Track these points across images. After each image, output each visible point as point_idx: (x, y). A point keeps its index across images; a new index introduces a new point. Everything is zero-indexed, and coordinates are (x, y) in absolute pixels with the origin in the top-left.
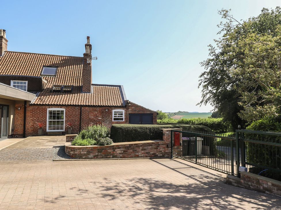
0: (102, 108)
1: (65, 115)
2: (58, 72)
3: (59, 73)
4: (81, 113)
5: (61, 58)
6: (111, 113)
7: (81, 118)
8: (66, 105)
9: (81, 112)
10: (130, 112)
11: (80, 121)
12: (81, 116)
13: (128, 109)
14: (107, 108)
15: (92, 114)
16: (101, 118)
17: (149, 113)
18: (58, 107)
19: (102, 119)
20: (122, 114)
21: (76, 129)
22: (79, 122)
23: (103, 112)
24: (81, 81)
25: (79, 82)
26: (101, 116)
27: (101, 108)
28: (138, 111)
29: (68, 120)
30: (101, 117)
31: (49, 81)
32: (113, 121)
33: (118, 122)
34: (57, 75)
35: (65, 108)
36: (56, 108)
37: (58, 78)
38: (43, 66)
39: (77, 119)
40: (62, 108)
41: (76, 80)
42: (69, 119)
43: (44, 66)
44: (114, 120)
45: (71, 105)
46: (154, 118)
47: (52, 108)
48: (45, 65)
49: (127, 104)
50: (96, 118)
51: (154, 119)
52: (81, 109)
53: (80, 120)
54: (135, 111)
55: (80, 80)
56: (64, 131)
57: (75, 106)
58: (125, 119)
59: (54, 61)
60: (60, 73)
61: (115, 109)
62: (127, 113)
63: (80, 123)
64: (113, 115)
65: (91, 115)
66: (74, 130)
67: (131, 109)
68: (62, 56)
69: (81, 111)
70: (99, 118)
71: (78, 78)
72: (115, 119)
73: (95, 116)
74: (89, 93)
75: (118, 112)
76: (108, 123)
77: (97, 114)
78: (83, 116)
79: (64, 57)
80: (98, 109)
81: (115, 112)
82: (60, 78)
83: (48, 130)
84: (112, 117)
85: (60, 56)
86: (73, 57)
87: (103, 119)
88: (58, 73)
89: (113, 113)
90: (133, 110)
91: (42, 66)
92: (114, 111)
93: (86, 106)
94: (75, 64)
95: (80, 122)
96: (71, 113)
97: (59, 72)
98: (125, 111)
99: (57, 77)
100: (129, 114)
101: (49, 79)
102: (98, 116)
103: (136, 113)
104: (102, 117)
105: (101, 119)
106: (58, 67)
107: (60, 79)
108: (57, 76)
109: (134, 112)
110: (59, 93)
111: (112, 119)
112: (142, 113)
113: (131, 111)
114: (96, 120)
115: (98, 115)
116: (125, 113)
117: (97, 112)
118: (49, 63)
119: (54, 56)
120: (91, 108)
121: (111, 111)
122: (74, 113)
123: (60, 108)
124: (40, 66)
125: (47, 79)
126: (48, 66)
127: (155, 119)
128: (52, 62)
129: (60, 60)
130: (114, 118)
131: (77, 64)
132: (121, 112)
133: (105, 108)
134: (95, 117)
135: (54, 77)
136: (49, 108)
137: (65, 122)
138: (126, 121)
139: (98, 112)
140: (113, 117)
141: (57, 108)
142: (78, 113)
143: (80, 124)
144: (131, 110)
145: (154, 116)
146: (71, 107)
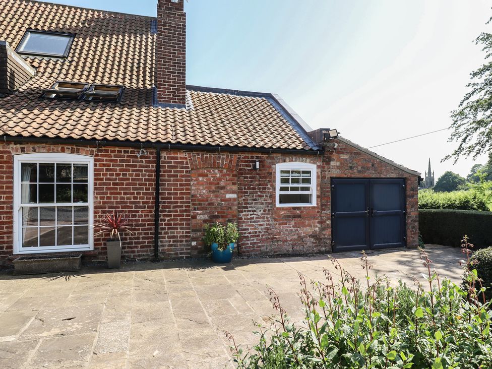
0: (237, 156)
1: (95, 184)
2: (73, 47)
3: (78, 51)
4: (158, 175)
5: (84, 14)
6: (271, 175)
7: (158, 194)
8: (95, 139)
9: (158, 171)
10: (335, 173)
11: (157, 207)
12: (158, 185)
13: (330, 159)
14: (255, 155)
15: (201, 179)
16: (235, 196)
17: (394, 176)
18: (63, 151)
19: (238, 197)
20: (308, 181)
21: (138, 238)
22: (151, 212)
23: (241, 173)
24: (151, 77)
25: (141, 78)
26: (235, 188)
27: (235, 157)
28: (360, 168)
29: (104, 203)
30: (233, 192)
31: (42, 70)
32: (278, 205)
33: (294, 208)
34: (71, 55)
35: (91, 154)
36: (53, 151)
37: (74, 63)
38: (27, 31)
39: (144, 197)
40: (78, 152)
41: (132, 71)
42: (110, 198)
43: (29, 30)
44: (281, 202)
45: (115, 142)
46: (409, 193)
47: (34, 151)
48: (32, 26)
49: (325, 141)
50: (217, 196)
51: (410, 197)
52: (158, 157)
53: (157, 203)
54: (351, 168)
55: (144, 72)
56: (92, 249)
57: (132, 147)
58: (318, 197)
59: (63, 19)
60: (81, 51)
61: (285, 161)
62: (323, 177)
63: (157, 216)
64: (278, 185)
65: (199, 184)
66: (131, 243)
67: (339, 160)
68: (88, 10)
69: (158, 167)
70: (228, 196)
71: (138, 68)
72: (284, 199)
73: (213, 187)
74: (179, 107)
75: (293, 172)
76: (259, 213)
77: (220, 179)
78: (169, 186)
79: (93, 11)
80: (224, 159)
81: (282, 172)
82: (81, 64)
83: (19, 248)
84: (274, 189)
85: (82, 9)
86: (122, 14)
87: (241, 200)
88: (75, 50)
89: (278, 177)
90: (343, 163)
91: (23, 29)
92: (280, 167)
93: (178, 147)
94: (127, 30)
95: (157, 211)
96: (118, 175)
97: (79, 47)
98: (318, 167)
99: (71, 62)
100: (332, 178)
101: (43, 65)
102: (223, 188)
103: (353, 176)
104: (240, 192)
105: (234, 199)
106: (76, 34)
107: (80, 68)
108: (69, 59)
109: (348, 174)
110: (74, 102)
111: (272, 197)
112: (374, 176)
113: (337, 167)
114: (216, 201)
115: (222, 183)
116: (318, 177)
117: (221, 171)
118: (47, 24)
119: (64, 6)
120: (198, 157)
121: (270, 167)
122: (131, 175)
123: (72, 152)
124: (16, 28)
125: (35, 64)
126: (43, 32)
127: (413, 196)
128: (55, 21)
129: (83, 18)
130: (281, 195)
131: (133, 31)
132: (304, 172)
133: (250, 155)
134: (213, 192)
135: (61, 60)
136: (23, 150)
137: (95, 213)
138: (322, 205)
139: (225, 171)
140: (278, 193)
141: (58, 151)
142: (146, 174)
143: (156, 220)
144: (338, 164)
145: (408, 188)
146: (117, 149)
